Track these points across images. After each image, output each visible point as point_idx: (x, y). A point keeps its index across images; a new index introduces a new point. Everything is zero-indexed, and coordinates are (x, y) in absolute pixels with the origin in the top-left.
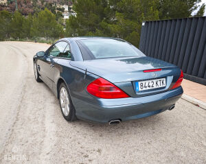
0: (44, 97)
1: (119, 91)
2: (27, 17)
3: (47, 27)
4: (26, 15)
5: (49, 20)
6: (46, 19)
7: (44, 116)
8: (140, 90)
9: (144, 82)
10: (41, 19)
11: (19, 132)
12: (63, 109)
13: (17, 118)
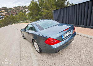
0: (28, 44)
1: (57, 41)
2: (14, 16)
3: (22, 18)
4: (14, 15)
5: (22, 15)
6: (21, 15)
7: (30, 53)
8: (64, 38)
9: (64, 35)
10: (19, 16)
11: (23, 63)
12: (36, 49)
13: (20, 56)
